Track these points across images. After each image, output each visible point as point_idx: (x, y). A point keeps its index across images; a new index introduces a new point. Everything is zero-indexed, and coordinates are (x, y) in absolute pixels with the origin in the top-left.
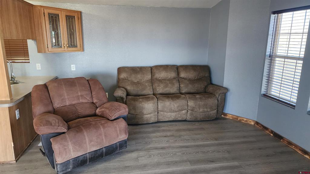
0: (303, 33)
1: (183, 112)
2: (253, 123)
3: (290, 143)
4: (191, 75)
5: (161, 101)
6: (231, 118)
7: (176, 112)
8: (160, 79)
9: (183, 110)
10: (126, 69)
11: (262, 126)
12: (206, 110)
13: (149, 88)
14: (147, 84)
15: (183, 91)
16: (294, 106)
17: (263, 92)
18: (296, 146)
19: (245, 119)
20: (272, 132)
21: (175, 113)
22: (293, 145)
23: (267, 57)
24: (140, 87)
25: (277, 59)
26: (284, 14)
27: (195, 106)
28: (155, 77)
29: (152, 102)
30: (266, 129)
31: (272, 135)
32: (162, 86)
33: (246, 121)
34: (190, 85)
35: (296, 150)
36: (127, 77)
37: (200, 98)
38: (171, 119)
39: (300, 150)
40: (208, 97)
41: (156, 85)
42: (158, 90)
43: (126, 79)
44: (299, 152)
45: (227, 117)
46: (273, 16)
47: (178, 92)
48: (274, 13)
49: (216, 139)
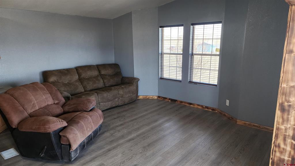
0: (178, 40)
1: (116, 99)
2: (156, 98)
3: (181, 102)
4: (109, 71)
5: (100, 95)
6: (142, 98)
7: (112, 100)
8: (86, 78)
9: (116, 98)
10: (54, 72)
11: (163, 97)
12: (130, 95)
13: (80, 87)
14: (77, 84)
15: (107, 85)
16: (181, 81)
17: (160, 77)
18: (185, 102)
19: (151, 96)
20: (170, 99)
21: (111, 102)
22: (183, 102)
23: (160, 55)
24: (73, 87)
25: (164, 55)
26: (165, 28)
27: (124, 93)
28: (82, 76)
29: (94, 96)
30: (166, 98)
31: (170, 101)
32: (91, 83)
33: (152, 97)
34: (111, 80)
35: (185, 104)
36: (57, 80)
37: (125, 87)
38: (108, 107)
39: (187, 104)
40: (130, 86)
41: (85, 83)
42: (88, 87)
43: (56, 82)
44: (187, 105)
45: (139, 98)
46: (160, 29)
47: (104, 86)
48: (161, 27)
49: (146, 111)
